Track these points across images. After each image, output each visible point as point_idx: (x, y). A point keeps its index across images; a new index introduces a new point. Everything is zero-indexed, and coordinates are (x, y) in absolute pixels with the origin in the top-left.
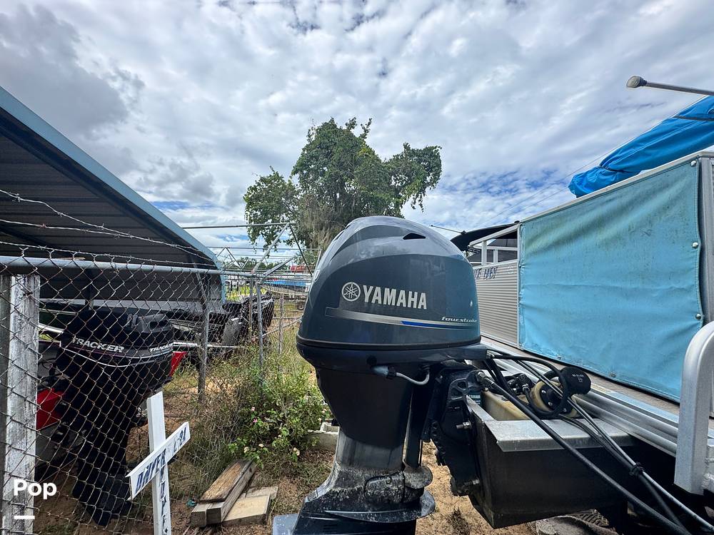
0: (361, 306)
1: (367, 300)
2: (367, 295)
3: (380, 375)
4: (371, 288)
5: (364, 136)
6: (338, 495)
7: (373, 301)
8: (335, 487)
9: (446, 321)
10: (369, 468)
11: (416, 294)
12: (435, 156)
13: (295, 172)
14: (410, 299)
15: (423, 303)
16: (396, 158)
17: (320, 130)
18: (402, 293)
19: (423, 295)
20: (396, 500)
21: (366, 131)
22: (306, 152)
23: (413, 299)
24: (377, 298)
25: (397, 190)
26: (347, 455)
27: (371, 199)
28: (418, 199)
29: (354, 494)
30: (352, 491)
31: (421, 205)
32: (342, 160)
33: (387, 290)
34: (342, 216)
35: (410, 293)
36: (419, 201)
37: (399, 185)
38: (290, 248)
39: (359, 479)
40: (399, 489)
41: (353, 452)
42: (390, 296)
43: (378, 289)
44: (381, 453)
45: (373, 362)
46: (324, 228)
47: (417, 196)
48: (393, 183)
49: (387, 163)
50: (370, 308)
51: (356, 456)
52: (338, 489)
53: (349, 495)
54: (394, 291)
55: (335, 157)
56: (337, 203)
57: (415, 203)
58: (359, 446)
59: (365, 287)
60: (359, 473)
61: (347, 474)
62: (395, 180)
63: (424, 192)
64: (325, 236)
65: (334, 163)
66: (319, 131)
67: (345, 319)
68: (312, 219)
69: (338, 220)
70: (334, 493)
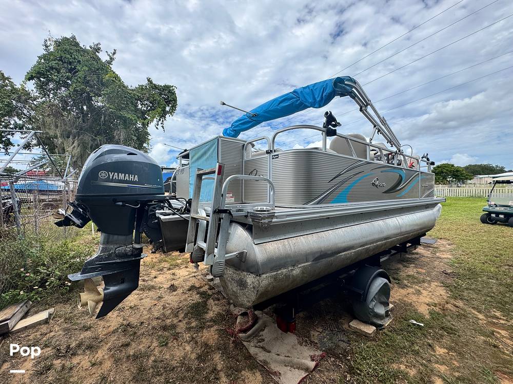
0: (108, 180)
1: (111, 178)
2: (111, 176)
3: (119, 205)
4: (113, 173)
5: (110, 63)
6: (102, 256)
7: (114, 178)
8: (100, 253)
9: (146, 186)
10: (116, 244)
11: (133, 176)
12: (172, 93)
13: (30, 78)
14: (131, 177)
15: (136, 179)
16: (141, 88)
17: (60, 42)
18: (127, 175)
19: (136, 176)
20: (129, 254)
21: (112, 59)
22: (43, 61)
23: (132, 177)
24: (116, 176)
25: (143, 113)
26: (106, 240)
27: (120, 117)
28: (160, 122)
29: (110, 255)
31: (163, 127)
32: (88, 78)
33: (120, 174)
34: (91, 128)
35: (131, 175)
36: (162, 123)
37: (145, 109)
38: (28, 152)
39: (112, 249)
40: (131, 250)
41: (108, 239)
42: (122, 176)
43: (116, 174)
44: (122, 238)
45: (115, 201)
46: (71, 137)
47: (160, 120)
48: (140, 106)
49: (132, 90)
50: (112, 181)
51: (110, 240)
52: (102, 254)
53: (108, 255)
54: (123, 174)
55: (80, 74)
56: (85, 115)
57: (158, 125)
58: (111, 236)
59: (110, 173)
60: (112, 246)
61: (106, 248)
62: (141, 105)
63: (165, 117)
64: (73, 143)
65: (79, 80)
66: (58, 44)
67: (101, 185)
68: (57, 126)
69: (87, 130)
70: (100, 256)
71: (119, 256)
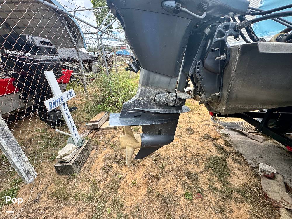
6: (140, 101)
8: (139, 97)
10: (158, 88)
20: (172, 104)
26: (145, 81)
29: (149, 101)
30: (148, 99)
39: (152, 93)
40: (173, 99)
41: (148, 78)
44: (165, 79)
52: (141, 98)
53: (146, 101)
58: (152, 74)
60: (152, 90)
61: (145, 91)
70: (138, 100)
71: (159, 105)
